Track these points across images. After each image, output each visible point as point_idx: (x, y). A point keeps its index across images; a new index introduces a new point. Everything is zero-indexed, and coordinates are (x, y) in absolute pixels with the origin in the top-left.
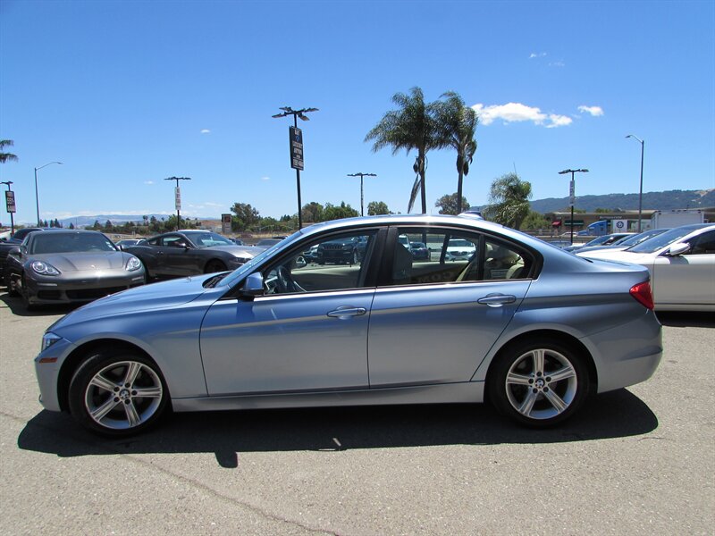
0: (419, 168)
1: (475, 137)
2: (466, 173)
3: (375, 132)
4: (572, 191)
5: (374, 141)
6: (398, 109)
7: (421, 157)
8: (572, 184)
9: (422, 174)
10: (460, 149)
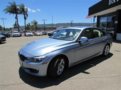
0: (16, 18)
1: (27, 13)
2: (26, 19)
3: (5, 10)
4: (44, 23)
5: (5, 12)
6: (10, 5)
7: (16, 16)
8: (44, 22)
9: (17, 19)
10: (24, 15)
